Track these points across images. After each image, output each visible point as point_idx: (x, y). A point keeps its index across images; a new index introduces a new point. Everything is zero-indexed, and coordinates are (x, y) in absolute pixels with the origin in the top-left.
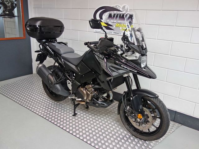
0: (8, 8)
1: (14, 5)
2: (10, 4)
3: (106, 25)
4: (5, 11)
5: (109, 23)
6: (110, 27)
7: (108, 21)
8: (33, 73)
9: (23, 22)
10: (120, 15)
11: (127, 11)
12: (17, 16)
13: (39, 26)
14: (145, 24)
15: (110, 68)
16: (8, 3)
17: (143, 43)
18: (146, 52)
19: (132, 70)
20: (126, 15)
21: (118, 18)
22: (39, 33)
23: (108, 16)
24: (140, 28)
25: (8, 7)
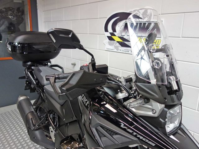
3: (121, 41)
5: (124, 37)
6: (126, 43)
7: (123, 34)
10: (141, 24)
11: (150, 18)
13: (19, 43)
14: (182, 37)
15: (97, 130)
16: (13, 17)
17: (171, 77)
18: (180, 98)
19: (144, 139)
20: (150, 24)
21: (137, 29)
23: (123, 27)
24: (166, 45)
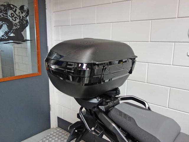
0: (14, 28)
1: (25, 22)
2: (18, 21)
4: (9, 32)
8: (52, 127)
9: (38, 50)
12: (28, 40)
16: (14, 19)
22: (86, 85)
25: (15, 26)
